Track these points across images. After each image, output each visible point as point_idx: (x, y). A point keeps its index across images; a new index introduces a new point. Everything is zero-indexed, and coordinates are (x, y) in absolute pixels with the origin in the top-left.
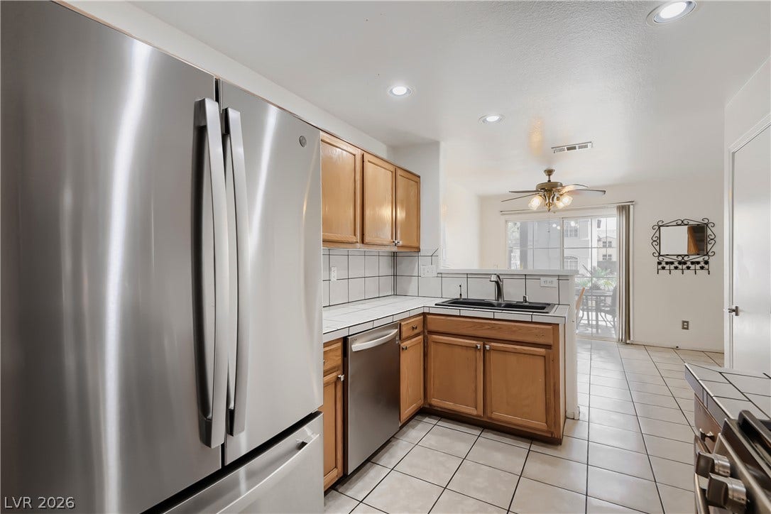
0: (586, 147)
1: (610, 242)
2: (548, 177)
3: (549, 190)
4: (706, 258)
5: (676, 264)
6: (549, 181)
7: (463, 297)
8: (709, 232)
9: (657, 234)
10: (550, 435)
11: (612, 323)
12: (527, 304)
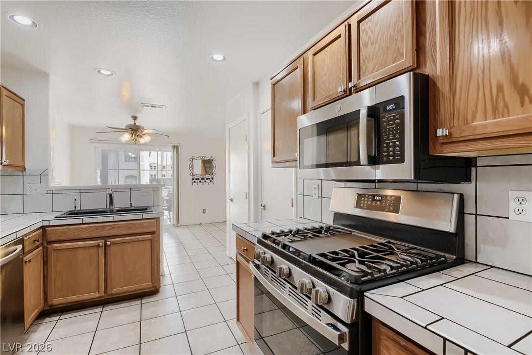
0: (162, 108)
1: (155, 167)
2: (134, 121)
3: (135, 130)
4: (212, 176)
5: (200, 180)
6: (135, 124)
7: (77, 209)
8: (213, 164)
9: (192, 164)
10: (154, 289)
11: (168, 216)
12: (133, 208)
